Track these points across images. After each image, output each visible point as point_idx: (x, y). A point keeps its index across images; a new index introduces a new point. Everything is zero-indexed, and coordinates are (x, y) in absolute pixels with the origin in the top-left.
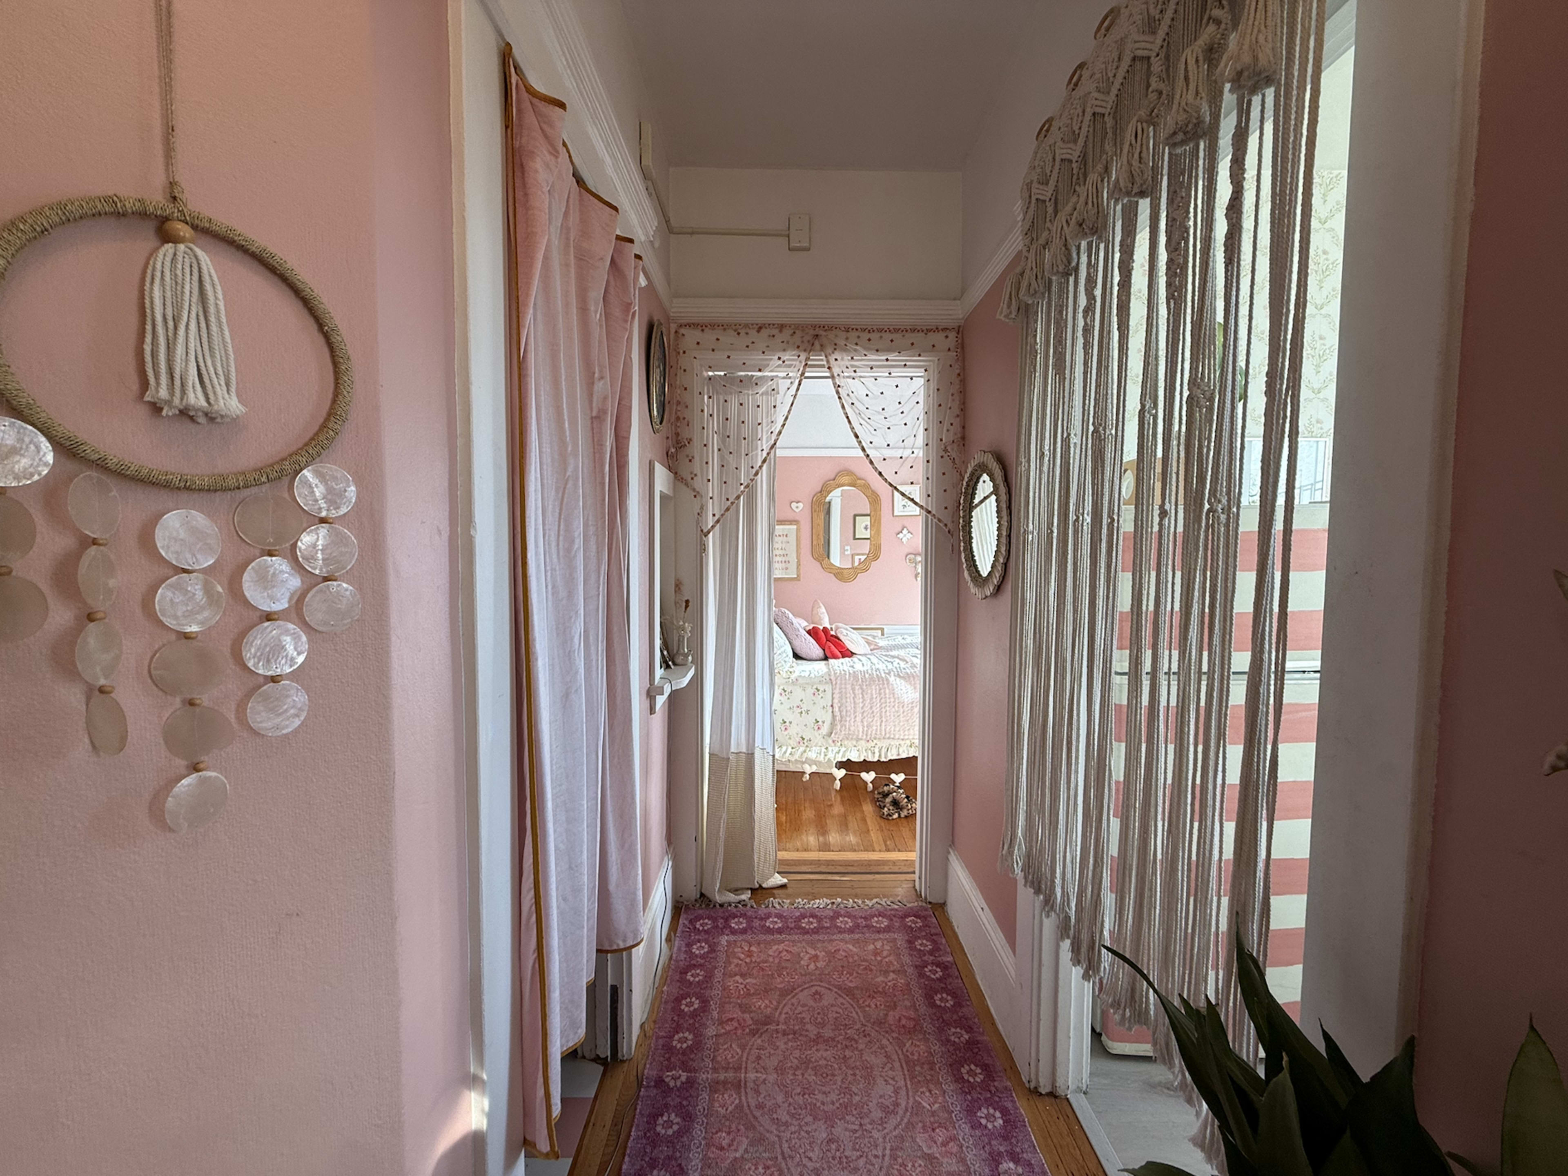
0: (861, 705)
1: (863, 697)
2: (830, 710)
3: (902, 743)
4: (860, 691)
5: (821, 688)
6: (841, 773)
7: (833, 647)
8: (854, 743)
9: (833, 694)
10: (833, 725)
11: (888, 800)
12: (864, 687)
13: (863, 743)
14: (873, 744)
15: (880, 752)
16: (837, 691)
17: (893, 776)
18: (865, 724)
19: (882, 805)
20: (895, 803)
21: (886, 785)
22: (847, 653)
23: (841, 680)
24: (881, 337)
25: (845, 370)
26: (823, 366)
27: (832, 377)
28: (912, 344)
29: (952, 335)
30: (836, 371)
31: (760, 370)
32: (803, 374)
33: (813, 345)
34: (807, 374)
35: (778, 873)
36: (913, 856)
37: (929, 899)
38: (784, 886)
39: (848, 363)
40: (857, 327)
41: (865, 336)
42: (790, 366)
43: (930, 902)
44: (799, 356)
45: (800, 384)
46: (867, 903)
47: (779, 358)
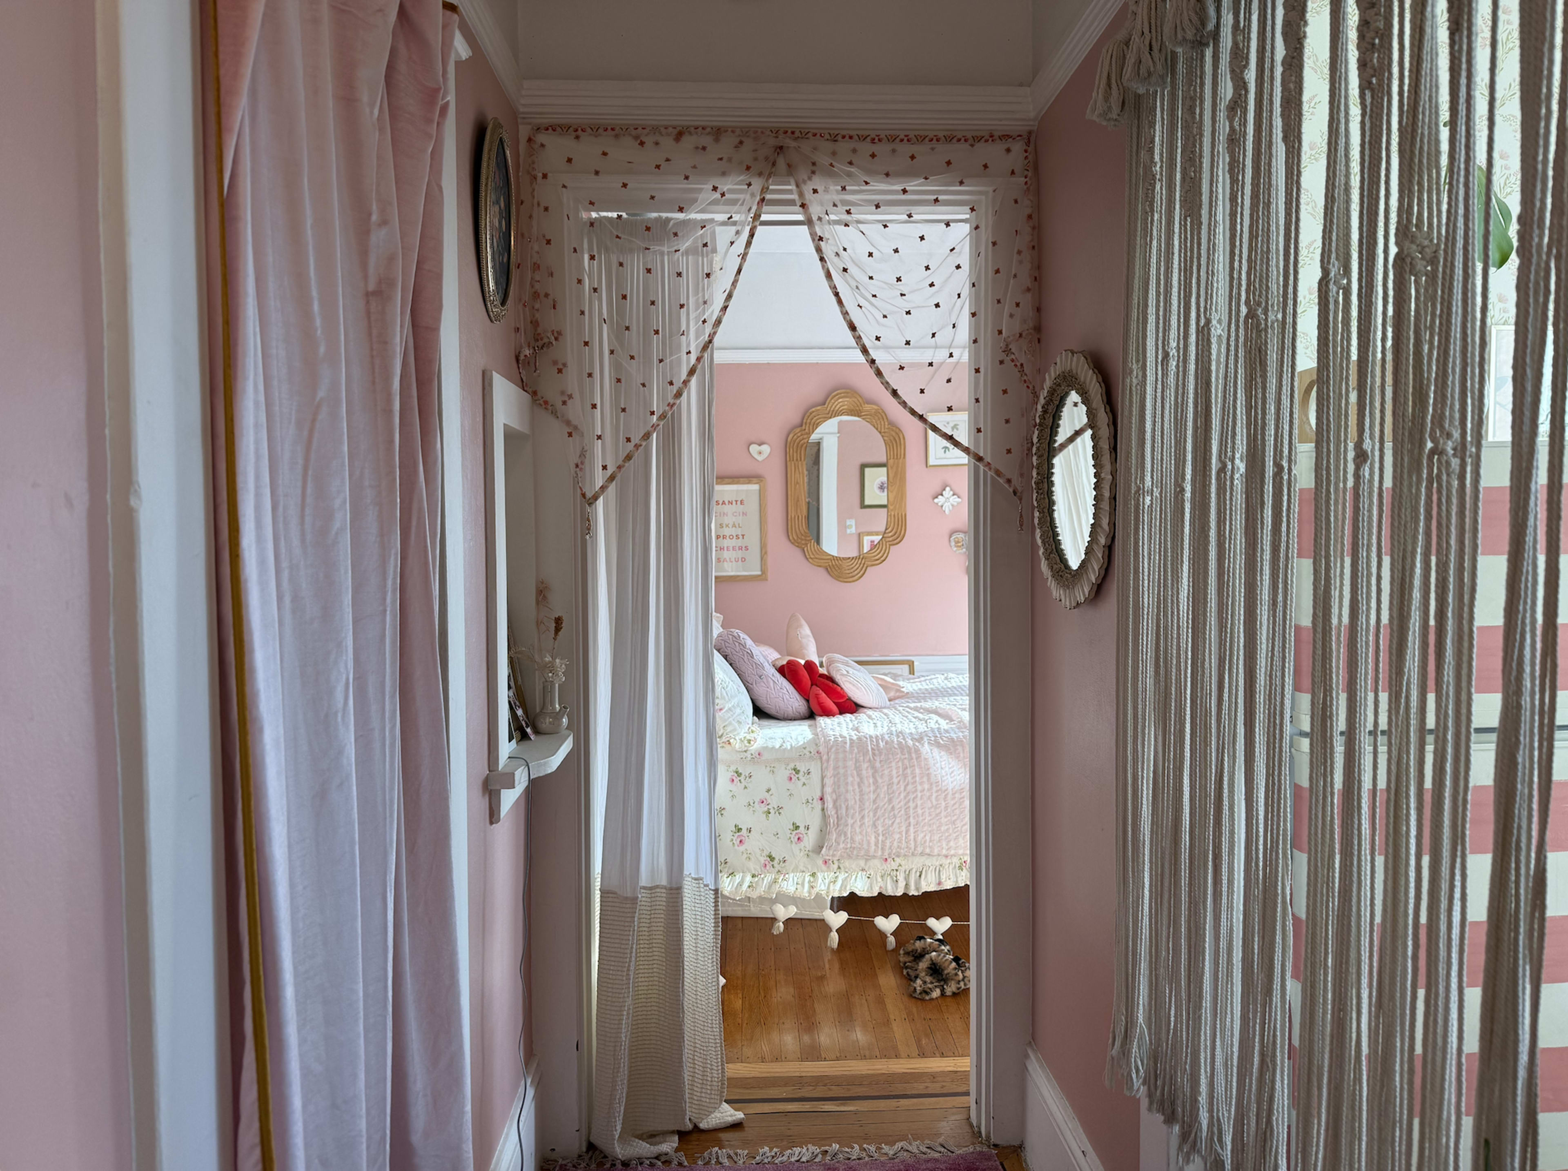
0: (872, 796)
1: (875, 782)
2: (818, 805)
3: (946, 862)
4: (871, 772)
5: (803, 768)
6: (839, 919)
7: (823, 695)
8: (862, 863)
9: (823, 778)
10: (823, 832)
11: (923, 965)
12: (878, 765)
13: (876, 863)
14: (894, 865)
15: (907, 878)
16: (829, 773)
17: (932, 922)
18: (881, 829)
19: (912, 974)
20: (936, 970)
21: (920, 938)
22: (849, 707)
23: (837, 753)
24: (894, 151)
25: (831, 209)
26: (792, 203)
27: (809, 222)
28: (949, 163)
29: (1018, 147)
30: (815, 210)
31: (681, 210)
32: (757, 217)
33: (774, 164)
34: (764, 217)
35: (728, 1102)
36: (965, 1064)
37: (993, 1140)
38: (737, 1126)
39: (837, 198)
40: (852, 133)
41: (866, 148)
42: (734, 202)
43: (996, 1146)
44: (749, 185)
45: (752, 235)
46: (886, 1148)
47: (715, 189)
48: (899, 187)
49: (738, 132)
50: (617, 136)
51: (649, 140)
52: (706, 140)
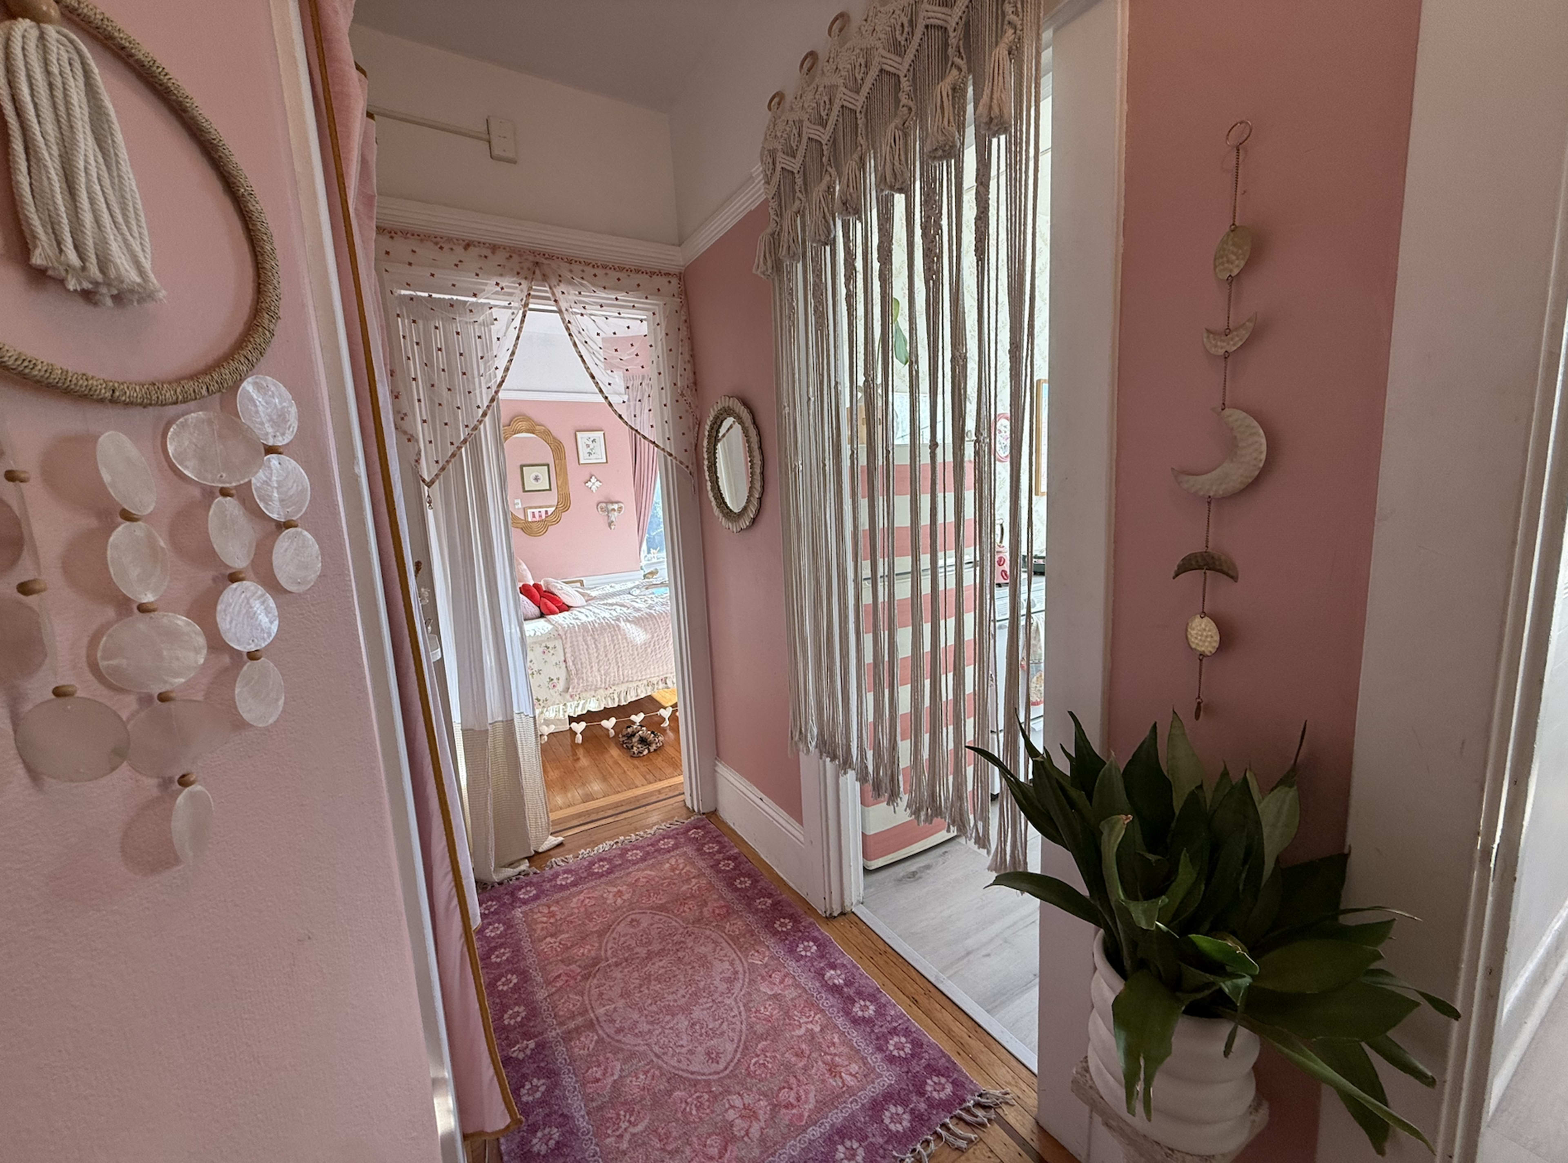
0: (596, 655)
1: (596, 646)
2: (564, 665)
3: (639, 684)
4: (593, 641)
5: (551, 645)
6: (579, 727)
7: (549, 603)
8: (593, 693)
9: (564, 649)
10: (568, 680)
11: (635, 739)
12: (596, 637)
13: (601, 691)
14: (611, 691)
15: (619, 697)
16: (568, 645)
17: (633, 718)
18: (603, 672)
19: (630, 746)
20: (643, 741)
21: (629, 727)
22: (564, 608)
23: (571, 633)
24: (606, 274)
25: (573, 305)
26: (548, 299)
27: (560, 311)
28: (639, 285)
29: (675, 281)
30: (563, 305)
31: (475, 295)
32: (526, 305)
33: (534, 273)
34: (531, 306)
35: (552, 834)
36: (681, 779)
37: (702, 811)
38: (560, 845)
39: (576, 298)
40: (582, 260)
41: (589, 270)
42: (511, 294)
43: (704, 814)
44: (520, 284)
45: (524, 316)
46: (649, 831)
47: (497, 284)
48: (614, 297)
49: (508, 249)
50: (422, 240)
51: (446, 247)
52: (488, 252)
